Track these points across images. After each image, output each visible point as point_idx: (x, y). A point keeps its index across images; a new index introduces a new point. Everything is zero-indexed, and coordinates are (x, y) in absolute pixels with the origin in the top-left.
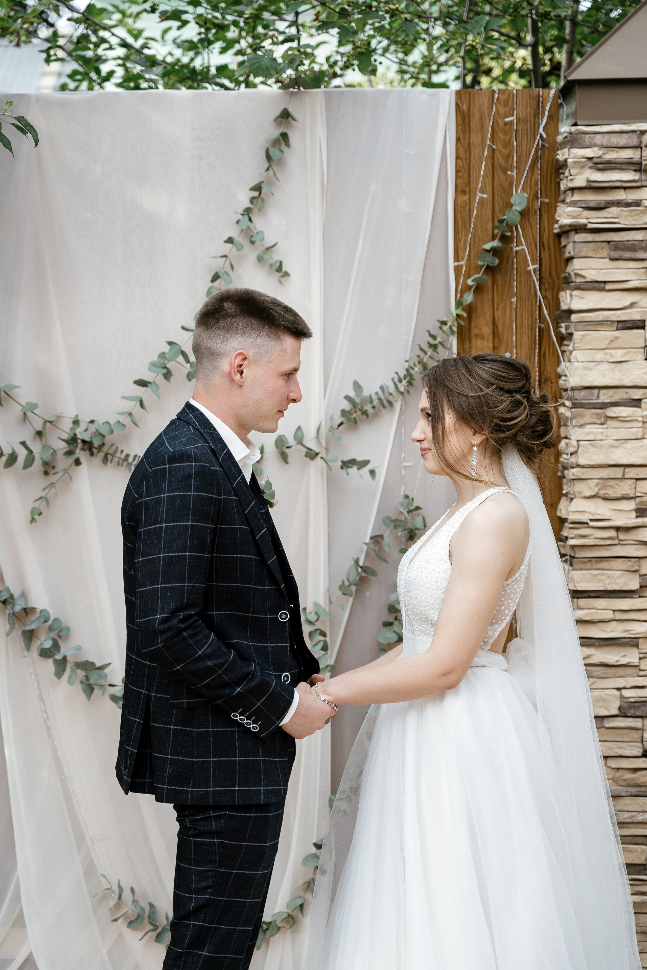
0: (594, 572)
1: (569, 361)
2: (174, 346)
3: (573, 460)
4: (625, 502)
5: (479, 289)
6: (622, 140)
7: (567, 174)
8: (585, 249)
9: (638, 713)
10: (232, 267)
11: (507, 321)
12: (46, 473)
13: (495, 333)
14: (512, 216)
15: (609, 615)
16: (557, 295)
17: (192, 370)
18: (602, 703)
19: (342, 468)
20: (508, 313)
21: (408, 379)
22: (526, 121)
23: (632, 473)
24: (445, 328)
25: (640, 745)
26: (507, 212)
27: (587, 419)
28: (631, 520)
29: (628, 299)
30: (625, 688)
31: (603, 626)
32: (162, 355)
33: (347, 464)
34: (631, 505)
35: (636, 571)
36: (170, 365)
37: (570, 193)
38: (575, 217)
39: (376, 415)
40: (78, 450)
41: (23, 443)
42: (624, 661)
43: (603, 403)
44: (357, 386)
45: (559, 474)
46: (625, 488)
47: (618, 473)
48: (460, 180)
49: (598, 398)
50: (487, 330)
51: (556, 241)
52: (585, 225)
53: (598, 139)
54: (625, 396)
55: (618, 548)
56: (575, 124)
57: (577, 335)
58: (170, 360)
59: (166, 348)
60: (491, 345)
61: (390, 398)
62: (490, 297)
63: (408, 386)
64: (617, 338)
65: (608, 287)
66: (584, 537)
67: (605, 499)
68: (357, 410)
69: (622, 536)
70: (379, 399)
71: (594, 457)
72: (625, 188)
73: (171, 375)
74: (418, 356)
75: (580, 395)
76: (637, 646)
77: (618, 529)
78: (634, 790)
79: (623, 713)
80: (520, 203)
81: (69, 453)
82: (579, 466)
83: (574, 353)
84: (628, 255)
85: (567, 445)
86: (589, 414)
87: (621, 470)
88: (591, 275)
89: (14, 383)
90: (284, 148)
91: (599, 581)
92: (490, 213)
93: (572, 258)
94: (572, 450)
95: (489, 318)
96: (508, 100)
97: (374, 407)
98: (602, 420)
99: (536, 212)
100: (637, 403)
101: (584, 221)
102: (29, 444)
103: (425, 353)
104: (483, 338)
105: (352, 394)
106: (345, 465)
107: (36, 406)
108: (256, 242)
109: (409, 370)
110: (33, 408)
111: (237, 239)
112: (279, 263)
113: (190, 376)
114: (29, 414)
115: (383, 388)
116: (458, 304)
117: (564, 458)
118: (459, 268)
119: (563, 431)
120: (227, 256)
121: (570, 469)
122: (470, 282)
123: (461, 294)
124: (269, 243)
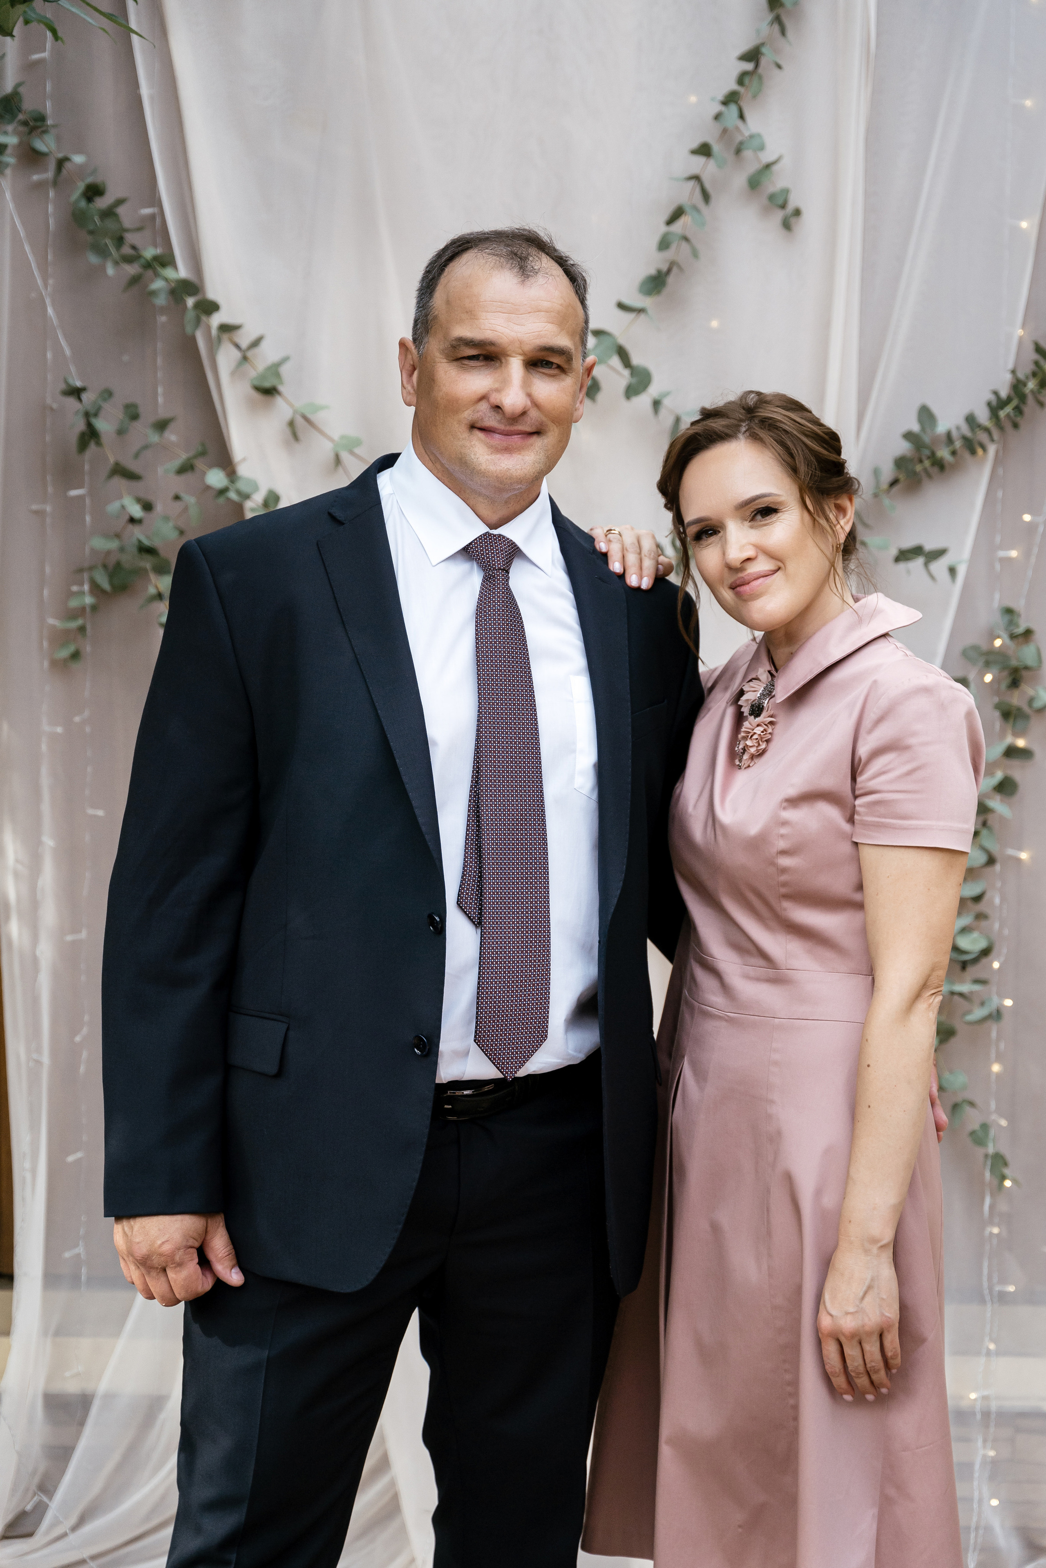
2: (604, 337)
10: (706, 196)
17: (634, 380)
19: (896, 558)
21: (1015, 403)
33: (908, 555)
39: (955, 467)
44: (926, 415)
61: (983, 437)
63: (1016, 416)
68: (924, 458)
70: (965, 438)
73: (599, 389)
74: (1036, 363)
89: (319, 400)
97: (954, 453)
105: (915, 427)
106: (904, 556)
107: (357, 442)
108: (748, 154)
109: (1017, 386)
110: (351, 444)
111: (716, 148)
112: (786, 192)
113: (631, 392)
114: (345, 456)
115: (971, 420)
120: (698, 179)
124: (768, 157)
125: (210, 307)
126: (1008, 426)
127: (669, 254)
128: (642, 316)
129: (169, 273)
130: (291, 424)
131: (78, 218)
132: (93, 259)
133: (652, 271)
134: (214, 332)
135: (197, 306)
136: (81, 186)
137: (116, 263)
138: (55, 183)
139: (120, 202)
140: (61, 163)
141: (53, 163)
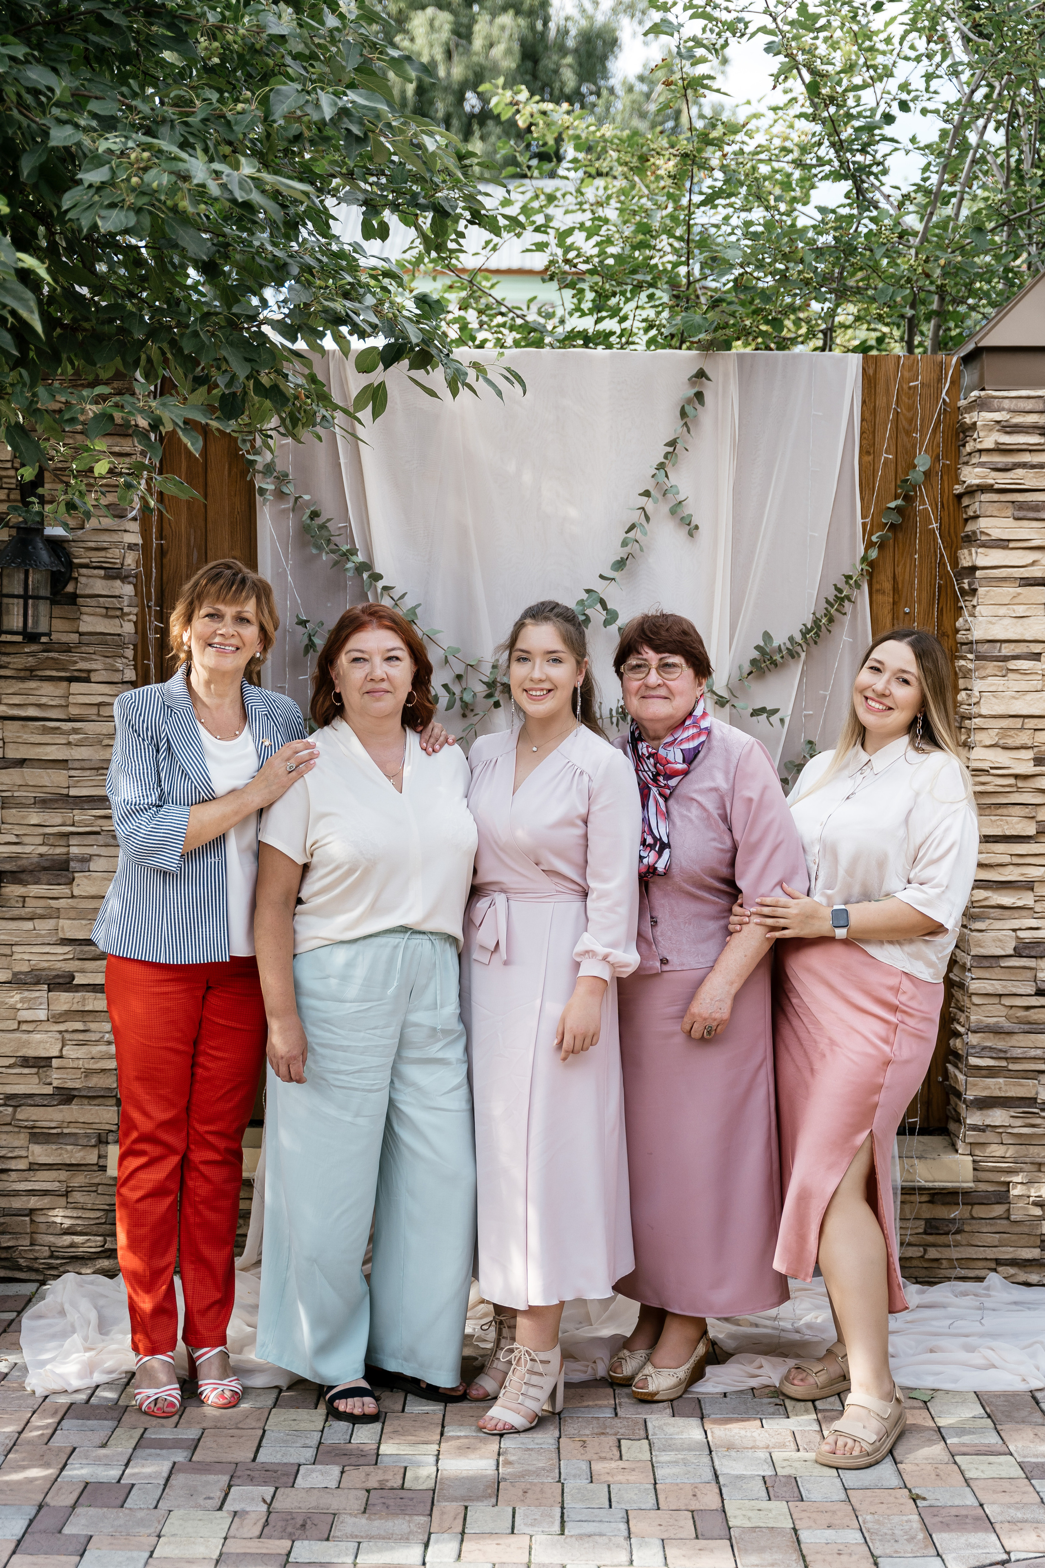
0: (993, 818)
1: (973, 615)
2: (592, 594)
3: (974, 710)
4: (1023, 751)
5: (882, 546)
6: (1029, 405)
7: (975, 436)
8: (990, 509)
9: (1033, 954)
10: (647, 518)
11: (907, 577)
12: (464, 716)
13: (895, 589)
14: (916, 476)
15: (1007, 859)
16: (956, 552)
17: (609, 618)
18: (998, 943)
19: (752, 715)
20: (908, 569)
21: (815, 630)
22: (929, 386)
23: (1031, 723)
24: (852, 582)
25: (1033, 984)
26: (911, 472)
27: (989, 671)
28: (1028, 768)
29: (1031, 556)
30: (1020, 929)
31: (1001, 870)
32: (581, 602)
34: (1030, 754)
35: (1033, 817)
36: (587, 612)
37: (977, 455)
38: (983, 478)
39: (783, 665)
40: (497, 694)
41: (445, 686)
42: (1020, 903)
43: (1005, 656)
44: (767, 636)
46: (1024, 738)
47: (1018, 723)
48: (864, 442)
49: (1000, 651)
50: (888, 586)
51: (955, 501)
52: (992, 485)
53: (1006, 404)
54: (1026, 650)
55: (1016, 795)
56: (983, 389)
57: (981, 591)
58: (590, 607)
59: (585, 596)
60: (890, 600)
61: (799, 649)
62: (892, 554)
63: (815, 637)
64: (1019, 594)
65: (1011, 545)
66: (983, 784)
67: (1005, 748)
68: (766, 660)
69: (1020, 784)
70: (788, 649)
71: (996, 707)
72: (1030, 451)
74: (828, 610)
75: (983, 649)
76: (1032, 889)
77: (1016, 776)
78: (1027, 1027)
79: (1018, 953)
80: (924, 464)
81: (489, 696)
82: (981, 716)
83: (978, 608)
84: (1031, 515)
85: (969, 696)
86: (991, 667)
87: (1020, 720)
88: (996, 534)
89: (437, 628)
90: (698, 406)
91: (998, 826)
92: (893, 473)
93: (978, 517)
94: (974, 700)
95: (889, 573)
96: (913, 365)
97: (782, 657)
98: (1004, 672)
99: (937, 473)
100: (1037, 657)
101: (992, 482)
102: (450, 686)
103: (832, 606)
104: (884, 592)
105: (762, 644)
106: (756, 713)
107: (458, 650)
108: (669, 495)
109: (816, 622)
110: (455, 652)
111: (652, 492)
112: (690, 516)
113: (606, 623)
114: (450, 658)
115: (791, 639)
116: (864, 559)
117: (963, 709)
118: (864, 525)
119: (962, 683)
120: (643, 509)
121: (970, 719)
122: (874, 538)
123: (866, 550)
124: (681, 497)
125: (378, 577)
126: (812, 643)
127: (627, 549)
128: (612, 583)
129: (354, 558)
131: (306, 529)
132: (314, 551)
133: (619, 558)
134: (379, 590)
135: (370, 577)
136: (308, 512)
137: (327, 553)
138: (293, 510)
139: (329, 520)
140: (297, 499)
141: (292, 500)
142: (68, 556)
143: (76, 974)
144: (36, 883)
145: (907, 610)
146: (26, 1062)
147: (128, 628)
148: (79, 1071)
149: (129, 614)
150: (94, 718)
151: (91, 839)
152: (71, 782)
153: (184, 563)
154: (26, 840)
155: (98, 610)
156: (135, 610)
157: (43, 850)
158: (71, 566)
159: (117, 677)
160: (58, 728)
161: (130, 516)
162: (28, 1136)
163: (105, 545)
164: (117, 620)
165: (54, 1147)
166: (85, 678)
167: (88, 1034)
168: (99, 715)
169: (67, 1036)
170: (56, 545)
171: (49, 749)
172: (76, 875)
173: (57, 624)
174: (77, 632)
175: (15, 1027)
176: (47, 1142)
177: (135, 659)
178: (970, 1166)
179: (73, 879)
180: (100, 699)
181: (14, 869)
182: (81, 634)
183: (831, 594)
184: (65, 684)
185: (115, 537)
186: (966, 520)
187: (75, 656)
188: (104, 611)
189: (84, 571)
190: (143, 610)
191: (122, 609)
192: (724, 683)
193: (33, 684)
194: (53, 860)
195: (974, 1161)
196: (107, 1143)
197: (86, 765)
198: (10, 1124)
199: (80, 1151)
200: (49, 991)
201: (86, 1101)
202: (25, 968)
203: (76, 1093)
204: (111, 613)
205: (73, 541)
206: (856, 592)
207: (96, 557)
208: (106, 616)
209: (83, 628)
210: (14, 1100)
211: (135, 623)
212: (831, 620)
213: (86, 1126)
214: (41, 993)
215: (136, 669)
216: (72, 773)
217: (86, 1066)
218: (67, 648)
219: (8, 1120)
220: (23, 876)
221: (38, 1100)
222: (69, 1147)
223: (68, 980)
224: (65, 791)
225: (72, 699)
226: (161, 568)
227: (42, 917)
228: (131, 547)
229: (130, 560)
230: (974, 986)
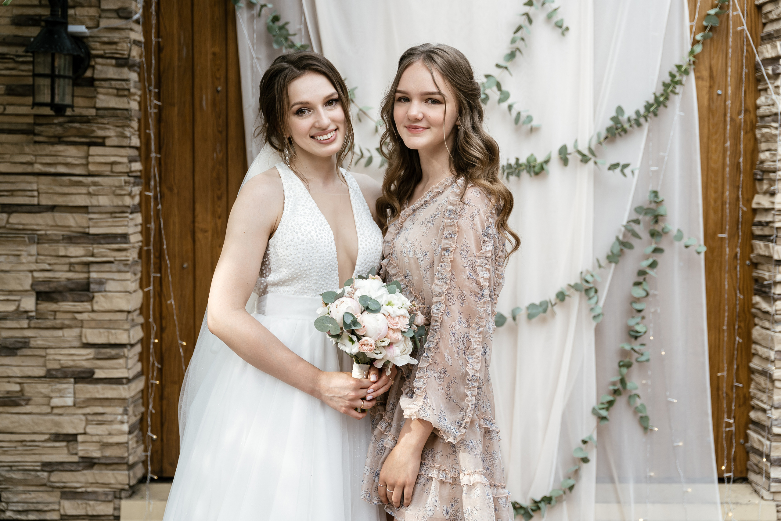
1: (775, 94)
2: (490, 78)
10: (530, 22)
13: (711, 77)
16: (755, 50)
17: (502, 96)
19: (609, 169)
20: (720, 62)
21: (655, 105)
24: (683, 69)
33: (613, 167)
39: (631, 132)
44: (620, 110)
45: (759, 177)
50: (705, 74)
51: (756, 11)
60: (708, 84)
61: (642, 120)
62: (709, 49)
63: (656, 111)
68: (618, 128)
70: (635, 120)
73: (488, 99)
74: (665, 90)
85: (772, 155)
95: (707, 65)
97: (631, 126)
103: (667, 88)
104: (702, 79)
105: (616, 116)
108: (547, 5)
109: (656, 99)
111: (534, 2)
112: (562, 20)
113: (501, 101)
115: (637, 113)
116: (692, 52)
117: (766, 165)
118: (691, 27)
119: (763, 146)
120: (527, 14)
121: (774, 172)
122: (699, 37)
123: (693, 45)
124: (554, 6)
126: (652, 115)
127: (515, 45)
128: (505, 71)
130: (358, 115)
131: (269, 29)
132: (275, 46)
133: (509, 52)
136: (271, 17)
137: (286, 48)
139: (287, 23)
140: (263, 6)
141: (258, 7)
142: (87, 49)
143: (97, 371)
144: (64, 301)
145: (720, 92)
146: (57, 437)
147: (134, 105)
148: (98, 444)
149: (134, 94)
150: (108, 173)
151: (107, 267)
152: (91, 223)
153: (176, 56)
154: (56, 267)
155: (111, 91)
156: (139, 93)
157: (70, 275)
158: (90, 56)
159: (125, 142)
160: (80, 182)
161: (136, 17)
162: (59, 494)
163: (116, 40)
164: (125, 99)
165: (80, 502)
166: (101, 143)
167: (105, 416)
168: (112, 172)
169: (90, 418)
170: (78, 39)
171: (73, 197)
172: (96, 294)
173: (79, 101)
174: (94, 107)
175: (49, 410)
176: (74, 498)
177: (139, 130)
178: (774, 509)
179: (93, 298)
180: (113, 159)
181: (47, 290)
182: (98, 109)
183: (668, 79)
184: (85, 148)
185: (124, 34)
186: (764, 25)
187: (94, 127)
188: (115, 91)
189: (99, 60)
190: (145, 93)
191: (128, 90)
192: (586, 146)
193: (60, 148)
194: (77, 283)
195: (777, 506)
196: (120, 498)
197: (103, 210)
198: (45, 485)
199: (100, 505)
200: (76, 383)
201: (103, 467)
202: (57, 366)
203: (96, 461)
204: (121, 93)
205: (91, 37)
206: (684, 79)
207: (109, 49)
208: (118, 96)
209: (99, 104)
210: (49, 467)
211: (139, 103)
212: (667, 98)
213: (104, 486)
214: (68, 387)
215: (140, 137)
216: (92, 216)
217: (105, 440)
218: (86, 120)
219: (45, 481)
220: (55, 296)
221: (67, 467)
222: (91, 503)
223: (88, 375)
224: (87, 230)
225: (91, 159)
226: (159, 60)
227: (70, 327)
228: (136, 43)
229: (136, 53)
230: (778, 374)
